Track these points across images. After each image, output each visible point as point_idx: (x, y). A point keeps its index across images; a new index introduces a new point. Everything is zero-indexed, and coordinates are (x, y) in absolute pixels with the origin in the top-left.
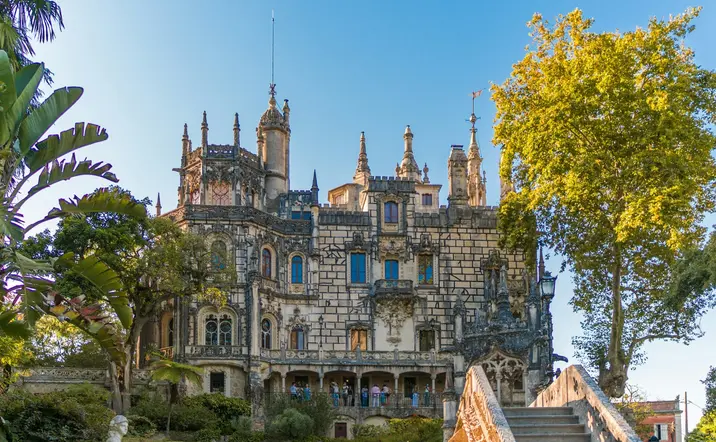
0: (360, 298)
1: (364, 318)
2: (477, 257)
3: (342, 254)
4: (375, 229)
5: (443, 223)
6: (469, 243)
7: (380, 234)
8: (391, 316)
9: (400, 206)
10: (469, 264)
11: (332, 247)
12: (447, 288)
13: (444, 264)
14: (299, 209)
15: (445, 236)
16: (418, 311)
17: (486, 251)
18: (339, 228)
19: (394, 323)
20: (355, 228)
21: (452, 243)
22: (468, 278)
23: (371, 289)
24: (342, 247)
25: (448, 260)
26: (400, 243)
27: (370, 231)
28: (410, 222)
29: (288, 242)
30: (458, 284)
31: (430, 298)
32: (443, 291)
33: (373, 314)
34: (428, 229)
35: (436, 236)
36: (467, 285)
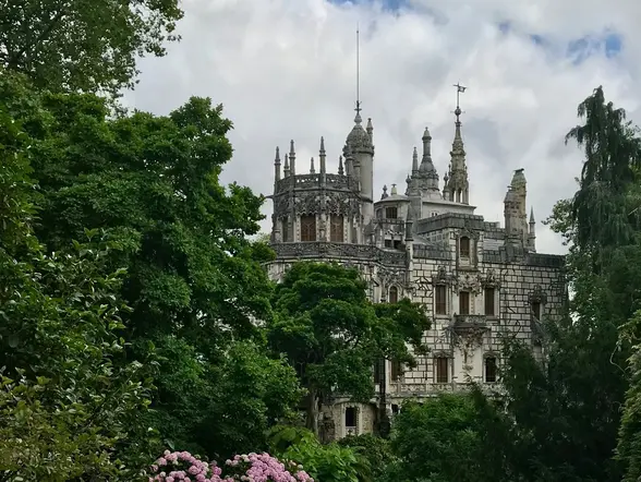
0: (444, 329)
1: (446, 347)
2: (526, 292)
3: (430, 286)
4: (454, 263)
5: (503, 259)
6: (520, 279)
7: (458, 270)
8: (467, 346)
9: (472, 242)
10: (520, 298)
11: (423, 280)
12: (505, 320)
13: (503, 298)
14: (390, 238)
15: (504, 272)
16: (485, 341)
17: (532, 286)
18: (428, 261)
19: (469, 353)
20: (439, 262)
21: (508, 278)
22: (520, 311)
23: (450, 320)
24: (430, 280)
25: (506, 294)
26: (472, 278)
27: (451, 265)
28: (480, 258)
29: (388, 274)
30: (513, 316)
31: (493, 328)
32: (502, 322)
33: (454, 343)
34: (493, 266)
35: (498, 272)
36: (518, 317)
